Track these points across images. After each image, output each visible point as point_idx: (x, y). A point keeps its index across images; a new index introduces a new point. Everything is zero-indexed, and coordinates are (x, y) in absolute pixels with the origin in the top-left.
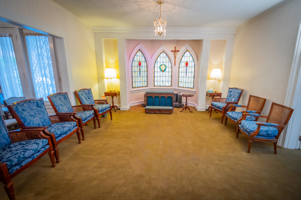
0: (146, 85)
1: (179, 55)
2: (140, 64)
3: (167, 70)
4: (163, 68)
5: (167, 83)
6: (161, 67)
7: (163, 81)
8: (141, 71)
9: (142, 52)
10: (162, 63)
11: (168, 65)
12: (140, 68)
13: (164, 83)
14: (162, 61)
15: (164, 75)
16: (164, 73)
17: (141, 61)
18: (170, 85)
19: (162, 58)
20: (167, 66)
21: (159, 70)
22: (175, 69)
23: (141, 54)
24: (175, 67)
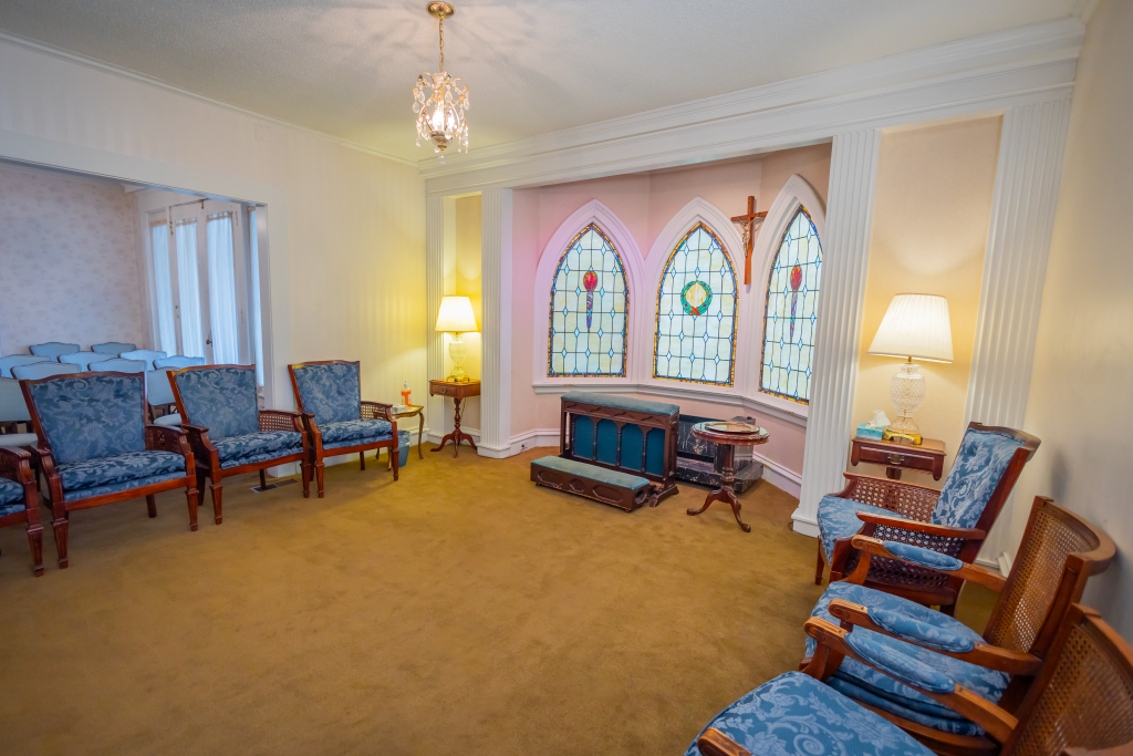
0: (617, 368)
1: (766, 233)
2: (591, 282)
3: (714, 308)
4: (697, 297)
5: (710, 365)
6: (689, 294)
7: (693, 358)
8: (596, 308)
9: (602, 234)
10: (691, 278)
11: (721, 283)
12: (590, 300)
13: (698, 364)
14: (691, 267)
15: (700, 331)
16: (701, 319)
17: (596, 267)
18: (723, 377)
19: (693, 256)
20: (715, 288)
21: (678, 308)
22: (751, 299)
23: (598, 241)
24: (748, 291)
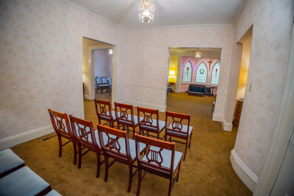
0: (190, 81)
1: (212, 64)
2: (188, 69)
3: (204, 73)
4: (202, 72)
5: (204, 81)
6: (201, 71)
7: (201, 80)
8: (188, 72)
9: (190, 62)
10: (201, 69)
11: (206, 70)
12: (188, 71)
13: (202, 81)
14: (201, 67)
15: (202, 76)
16: (202, 74)
17: (189, 67)
18: (205, 82)
19: (202, 66)
21: (199, 73)
22: (210, 73)
23: (189, 63)
24: (209, 71)
